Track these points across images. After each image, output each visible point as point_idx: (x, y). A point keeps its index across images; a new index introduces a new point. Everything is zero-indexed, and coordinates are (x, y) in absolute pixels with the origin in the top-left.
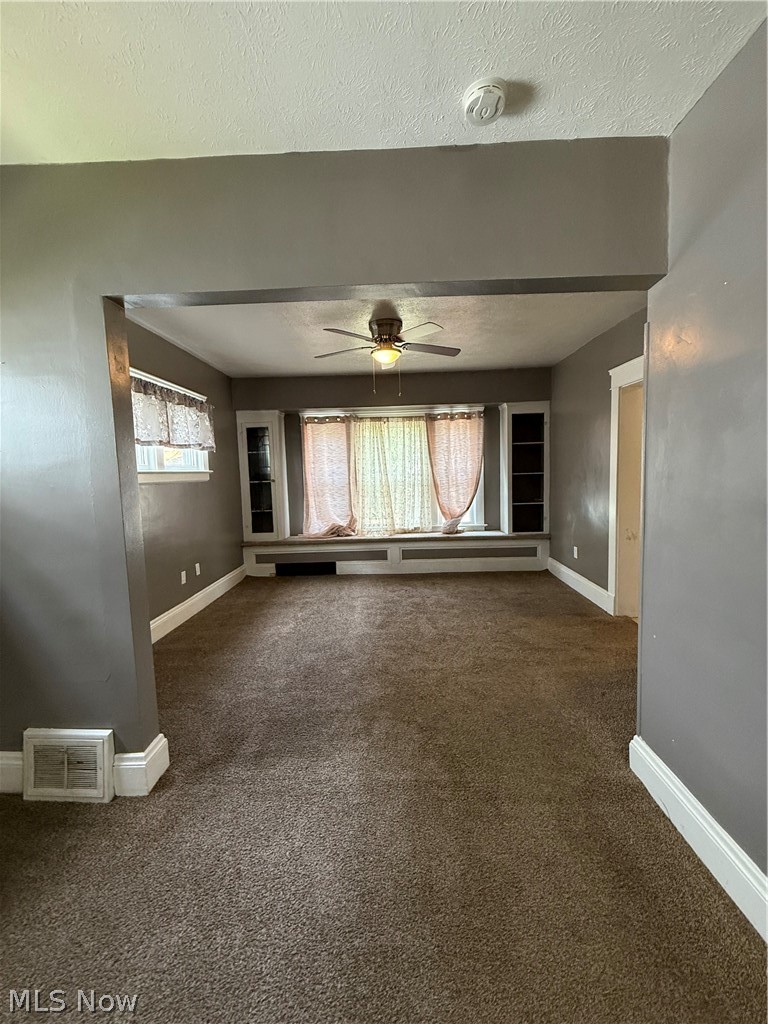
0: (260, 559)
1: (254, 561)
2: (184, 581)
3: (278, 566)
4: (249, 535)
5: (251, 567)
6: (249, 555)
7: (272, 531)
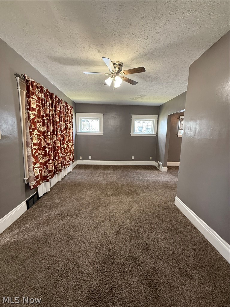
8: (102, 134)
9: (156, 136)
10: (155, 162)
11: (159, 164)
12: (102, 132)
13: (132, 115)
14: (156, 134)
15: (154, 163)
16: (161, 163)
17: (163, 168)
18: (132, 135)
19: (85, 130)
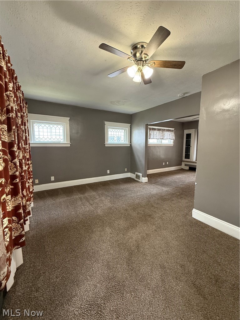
0: (186, 165)
1: (184, 165)
2: (164, 164)
3: (189, 167)
4: (184, 159)
5: (183, 166)
6: (183, 164)
7: (189, 159)
8: (69, 145)
9: (129, 145)
10: (130, 173)
11: (137, 175)
12: (69, 143)
13: (105, 122)
14: (129, 143)
15: (129, 175)
16: (141, 174)
17: (143, 178)
18: (106, 145)
19: (42, 140)
